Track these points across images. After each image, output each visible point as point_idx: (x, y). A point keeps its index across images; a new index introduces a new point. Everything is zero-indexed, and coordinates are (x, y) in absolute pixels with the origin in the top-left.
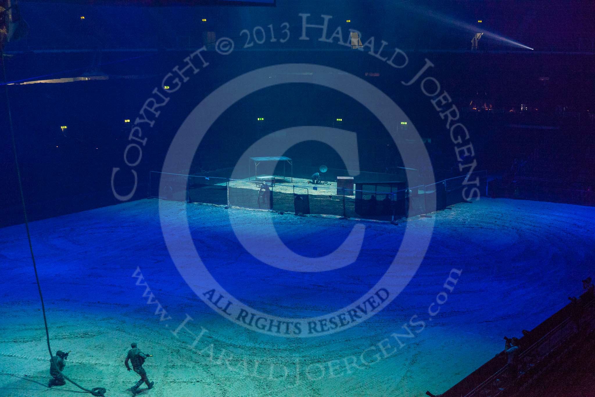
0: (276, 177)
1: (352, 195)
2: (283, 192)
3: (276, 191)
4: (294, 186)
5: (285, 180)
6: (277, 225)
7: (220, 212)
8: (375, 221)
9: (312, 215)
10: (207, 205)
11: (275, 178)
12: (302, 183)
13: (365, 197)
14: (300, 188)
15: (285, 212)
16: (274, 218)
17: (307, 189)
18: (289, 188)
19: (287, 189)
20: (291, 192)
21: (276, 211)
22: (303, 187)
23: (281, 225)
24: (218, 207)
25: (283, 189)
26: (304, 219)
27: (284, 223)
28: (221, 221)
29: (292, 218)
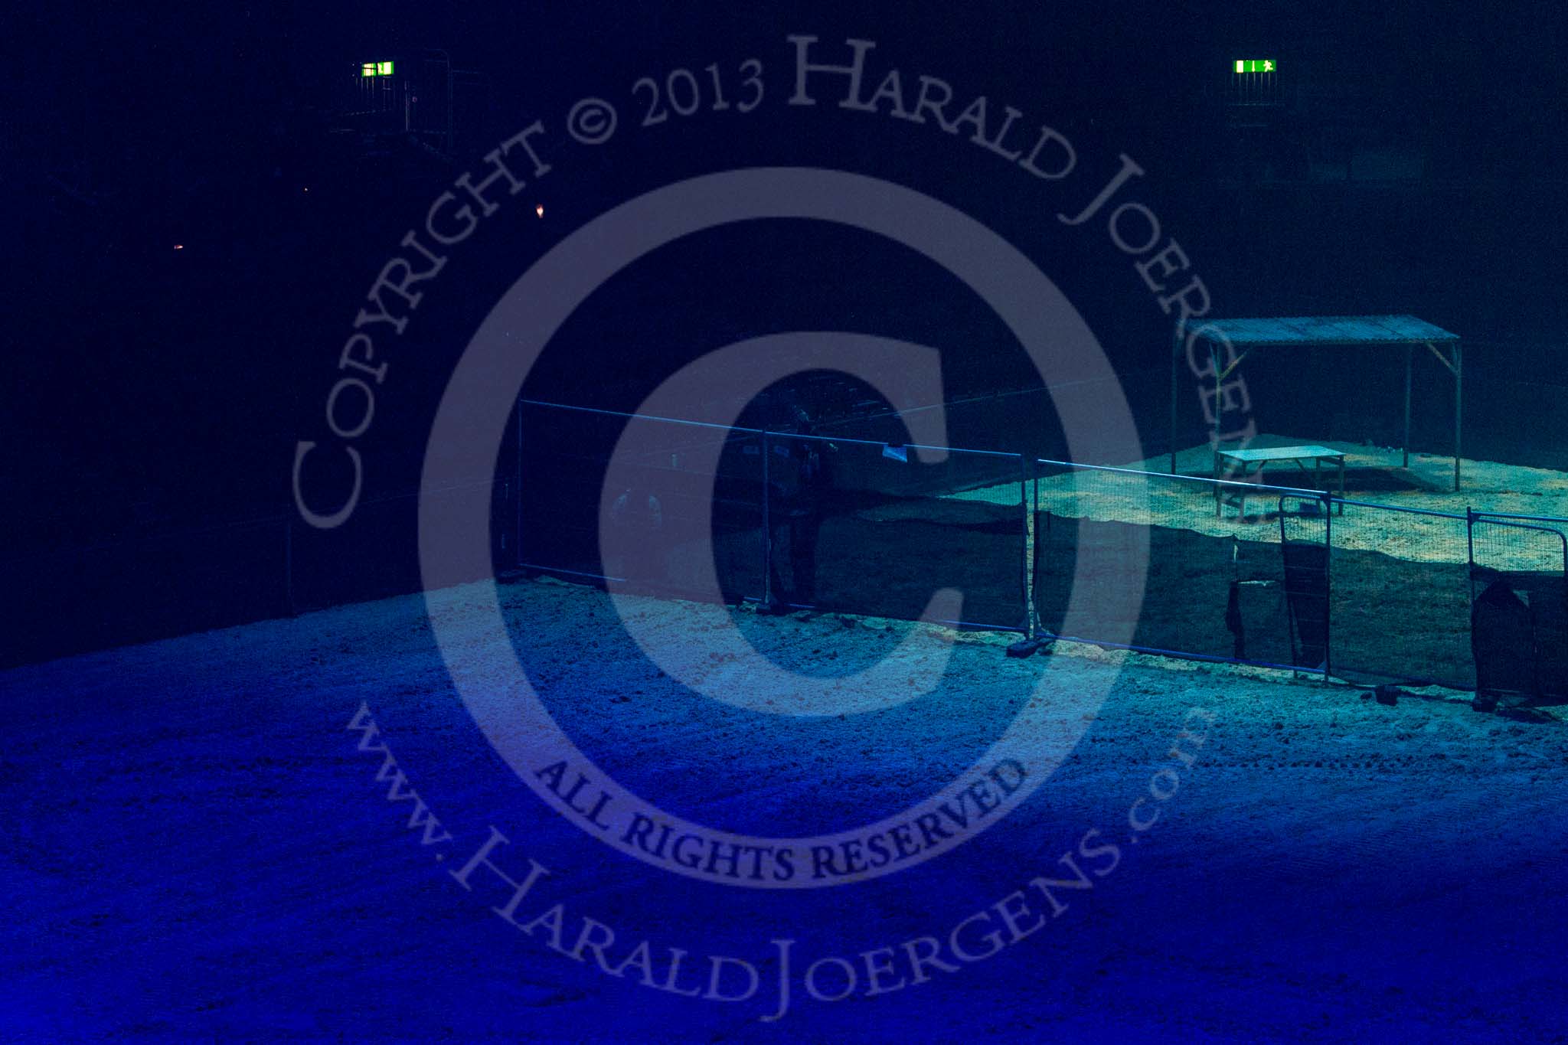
0: (1349, 451)
2: (1396, 554)
3: (1349, 547)
5: (1409, 474)
6: (1356, 777)
7: (972, 677)
10: (889, 629)
11: (1346, 459)
12: (1526, 499)
14: (1517, 532)
15: (1405, 688)
16: (1334, 725)
17: (1558, 532)
18: (1436, 526)
19: (1424, 535)
20: (1452, 552)
21: (1350, 678)
22: (1529, 521)
23: (1383, 777)
24: (964, 642)
25: (1400, 534)
26: (1538, 739)
27: (1399, 760)
28: (979, 736)
29: (1456, 729)
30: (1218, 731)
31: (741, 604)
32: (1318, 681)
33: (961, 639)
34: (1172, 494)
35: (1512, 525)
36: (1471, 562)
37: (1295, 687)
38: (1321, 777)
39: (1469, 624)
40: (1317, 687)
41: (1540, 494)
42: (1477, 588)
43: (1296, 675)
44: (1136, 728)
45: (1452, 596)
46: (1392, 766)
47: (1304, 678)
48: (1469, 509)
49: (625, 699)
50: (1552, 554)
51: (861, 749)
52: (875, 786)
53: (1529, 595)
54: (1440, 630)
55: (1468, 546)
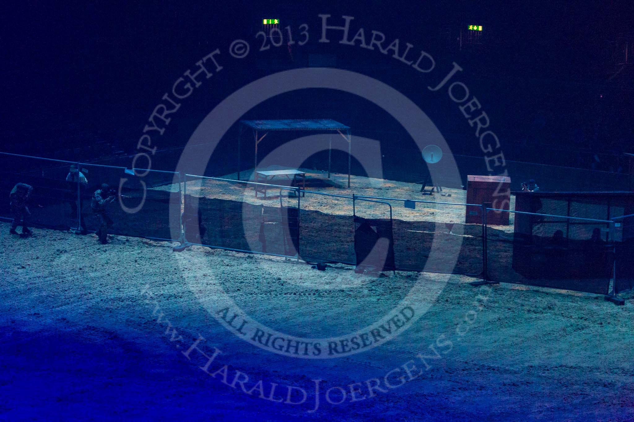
0: (306, 172)
1: (506, 222)
2: (325, 212)
3: (307, 209)
4: (355, 198)
5: (331, 181)
6: (310, 298)
8: (564, 292)
9: (400, 272)
10: (127, 240)
11: (306, 175)
13: (539, 229)
14: (373, 203)
15: (328, 264)
16: (301, 279)
17: (388, 204)
18: (341, 201)
19: (336, 205)
20: (347, 211)
21: (307, 260)
22: (377, 199)
23: (320, 299)
24: (156, 246)
25: (327, 204)
26: (380, 284)
27: (326, 292)
28: (163, 282)
29: (348, 280)
30: (255, 281)
31: (69, 230)
32: (294, 261)
33: (156, 245)
34: (238, 188)
35: (370, 201)
36: (354, 215)
37: (285, 264)
38: (296, 299)
39: (353, 239)
40: (294, 264)
41: (381, 189)
42: (357, 225)
43: (286, 259)
44: (224, 280)
45: (347, 228)
46: (323, 294)
47: (289, 260)
48: (353, 194)
49: (23, 267)
50: (386, 212)
51: (116, 287)
52: (122, 302)
53: (376, 228)
54: (342, 242)
55: (353, 209)
